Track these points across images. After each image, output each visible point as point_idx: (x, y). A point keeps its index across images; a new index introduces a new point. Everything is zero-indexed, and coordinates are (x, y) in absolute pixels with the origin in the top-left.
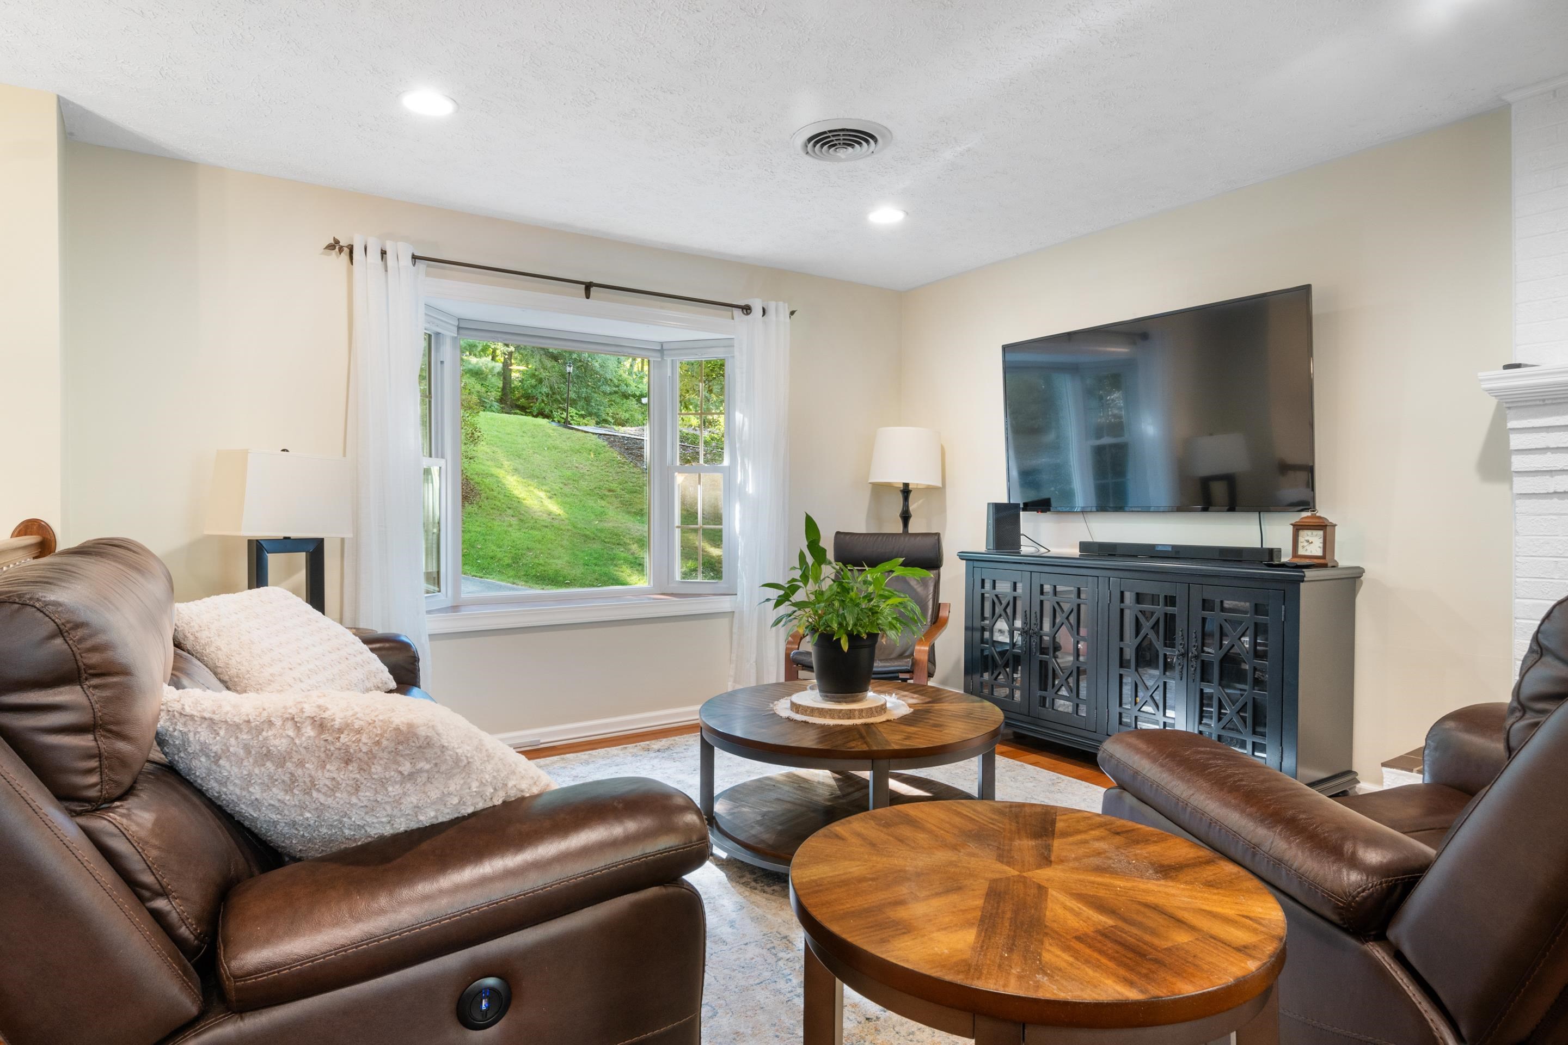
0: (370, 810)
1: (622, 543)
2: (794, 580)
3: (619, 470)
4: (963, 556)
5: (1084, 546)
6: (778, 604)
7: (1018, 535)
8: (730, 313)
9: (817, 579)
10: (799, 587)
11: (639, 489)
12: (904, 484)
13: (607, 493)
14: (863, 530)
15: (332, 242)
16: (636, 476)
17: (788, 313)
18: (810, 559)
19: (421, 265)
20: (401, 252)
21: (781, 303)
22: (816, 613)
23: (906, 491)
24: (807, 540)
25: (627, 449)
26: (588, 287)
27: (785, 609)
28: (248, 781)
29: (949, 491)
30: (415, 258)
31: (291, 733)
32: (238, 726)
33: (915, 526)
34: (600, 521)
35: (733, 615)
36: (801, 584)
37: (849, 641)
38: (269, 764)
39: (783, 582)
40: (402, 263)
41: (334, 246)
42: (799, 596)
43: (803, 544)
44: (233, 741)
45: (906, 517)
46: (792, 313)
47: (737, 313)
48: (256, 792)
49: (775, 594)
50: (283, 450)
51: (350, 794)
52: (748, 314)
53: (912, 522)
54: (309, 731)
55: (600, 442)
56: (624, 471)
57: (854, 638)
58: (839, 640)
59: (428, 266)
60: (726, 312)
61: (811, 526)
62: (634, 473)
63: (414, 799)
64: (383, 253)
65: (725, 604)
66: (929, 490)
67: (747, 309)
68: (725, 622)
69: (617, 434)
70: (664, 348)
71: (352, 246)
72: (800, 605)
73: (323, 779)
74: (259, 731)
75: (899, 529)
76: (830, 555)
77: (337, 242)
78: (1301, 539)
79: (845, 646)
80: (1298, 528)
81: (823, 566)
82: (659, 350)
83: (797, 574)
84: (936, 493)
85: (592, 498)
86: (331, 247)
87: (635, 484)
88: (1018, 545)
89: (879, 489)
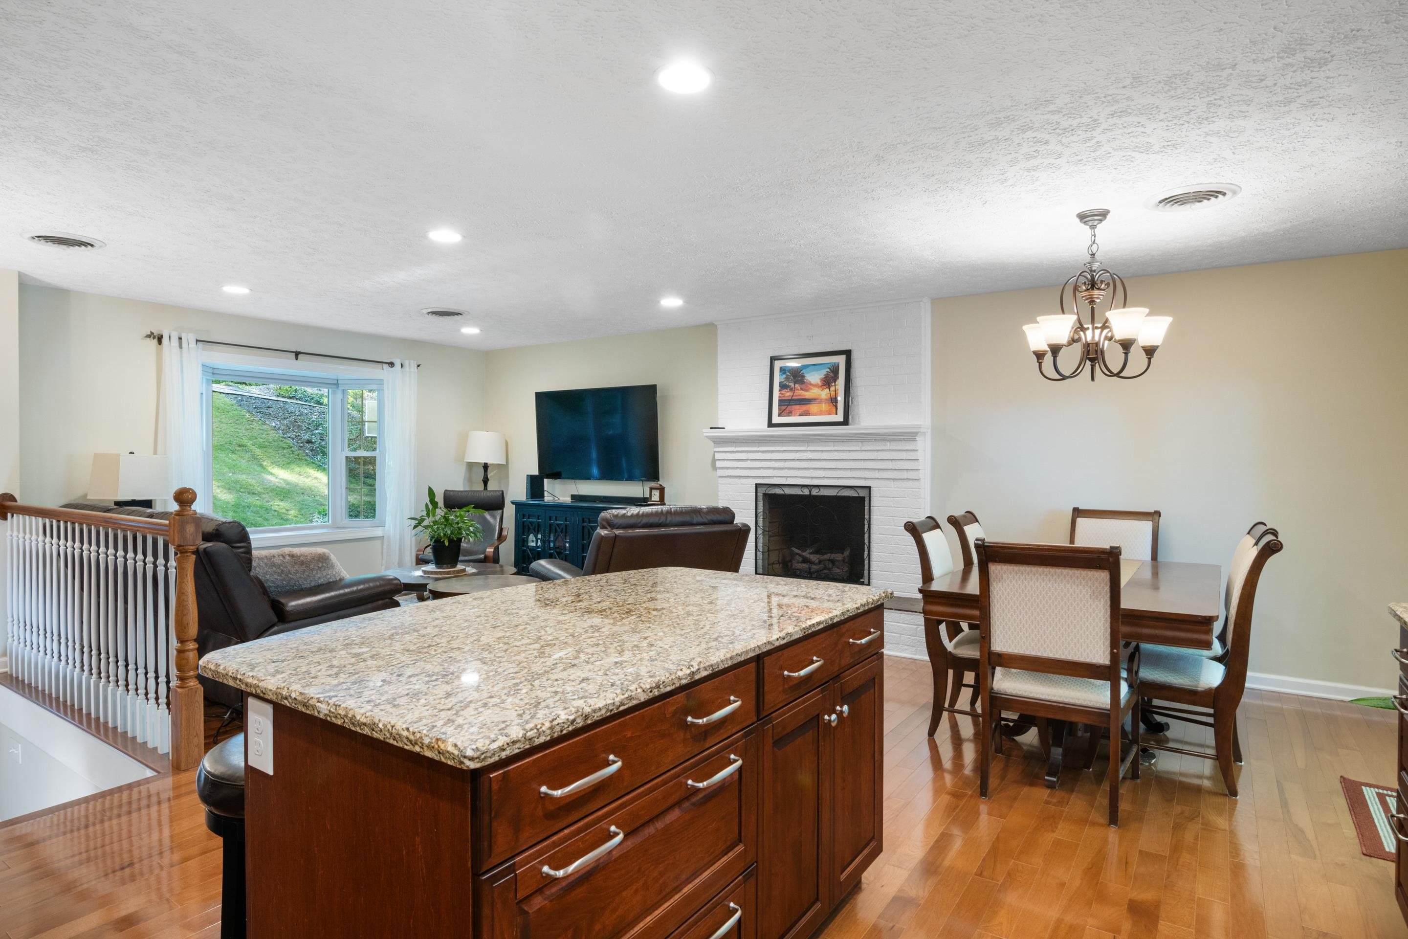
0: (305, 579)
1: (256, 492)
2: (423, 516)
3: (248, 427)
4: (513, 503)
5: (573, 497)
6: (415, 527)
7: (543, 491)
8: (381, 366)
9: (434, 515)
10: (425, 519)
11: (268, 444)
12: (485, 463)
13: (238, 448)
14: (462, 489)
15: (150, 333)
16: (265, 433)
17: (416, 366)
18: (430, 507)
19: (200, 344)
20: (190, 338)
21: (412, 361)
22: (433, 530)
23: (486, 467)
24: (429, 497)
25: (255, 408)
26: (297, 354)
27: (420, 528)
28: (266, 573)
29: (510, 466)
30: (197, 341)
31: (282, 559)
32: (263, 558)
33: (492, 486)
34: (234, 473)
35: (383, 539)
36: (426, 518)
37: (448, 541)
38: (274, 568)
39: (418, 517)
40: (191, 346)
41: (151, 335)
42: (426, 523)
43: (427, 500)
44: (261, 562)
45: (486, 481)
46: (419, 366)
47: (385, 366)
48: (268, 577)
49: (414, 522)
50: (131, 453)
51: (301, 574)
52: (392, 367)
53: (489, 483)
54: (287, 558)
55: (228, 400)
56: (253, 428)
57: (451, 541)
58: (444, 541)
59: (203, 344)
60: (380, 365)
61: (431, 493)
62: (263, 430)
63: (319, 576)
64: (180, 339)
65: (378, 532)
66: (499, 466)
67: (392, 364)
68: (379, 542)
69: (244, 394)
70: (339, 382)
71: (162, 336)
72: (426, 527)
73: (293, 570)
74: (270, 559)
75: (481, 487)
76: (441, 503)
77: (152, 333)
78: (653, 494)
79: (447, 544)
80: (651, 489)
81: (437, 510)
82: (335, 384)
83: (425, 513)
84: (504, 468)
85: (223, 452)
86: (149, 336)
87: (265, 440)
88: (543, 496)
89: (471, 465)
